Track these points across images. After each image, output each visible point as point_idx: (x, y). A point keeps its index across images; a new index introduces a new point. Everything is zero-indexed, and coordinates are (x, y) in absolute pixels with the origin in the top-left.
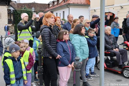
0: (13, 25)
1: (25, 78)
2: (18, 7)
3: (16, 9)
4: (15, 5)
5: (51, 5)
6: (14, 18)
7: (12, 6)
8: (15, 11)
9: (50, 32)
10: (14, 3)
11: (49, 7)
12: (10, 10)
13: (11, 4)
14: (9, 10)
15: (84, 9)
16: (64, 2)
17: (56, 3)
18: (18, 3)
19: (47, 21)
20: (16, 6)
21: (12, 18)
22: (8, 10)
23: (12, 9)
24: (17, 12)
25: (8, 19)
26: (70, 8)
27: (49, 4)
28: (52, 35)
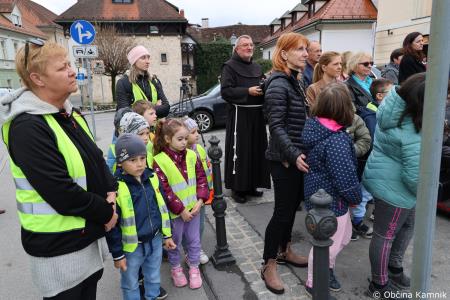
0: (193, 77)
1: (167, 231)
2: (204, 36)
3: (200, 42)
4: (197, 33)
5: (276, 28)
6: (195, 64)
7: (190, 36)
8: (197, 47)
9: (287, 91)
10: (195, 29)
11: (272, 33)
12: (187, 45)
13: (188, 30)
14: (184, 46)
15: (361, 31)
16: (309, 17)
17: (288, 22)
18: (204, 27)
19: (284, 60)
20: (200, 35)
21: (192, 63)
22: (182, 45)
23: (190, 41)
24: (201, 48)
25: (183, 66)
26: (324, 32)
27: (272, 26)
28: (293, 99)
